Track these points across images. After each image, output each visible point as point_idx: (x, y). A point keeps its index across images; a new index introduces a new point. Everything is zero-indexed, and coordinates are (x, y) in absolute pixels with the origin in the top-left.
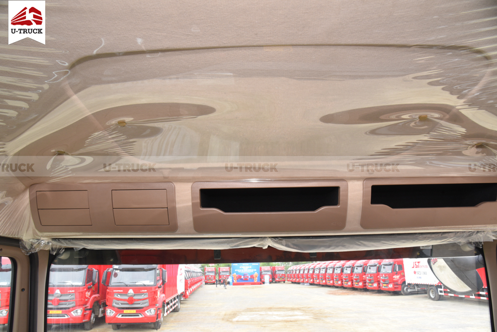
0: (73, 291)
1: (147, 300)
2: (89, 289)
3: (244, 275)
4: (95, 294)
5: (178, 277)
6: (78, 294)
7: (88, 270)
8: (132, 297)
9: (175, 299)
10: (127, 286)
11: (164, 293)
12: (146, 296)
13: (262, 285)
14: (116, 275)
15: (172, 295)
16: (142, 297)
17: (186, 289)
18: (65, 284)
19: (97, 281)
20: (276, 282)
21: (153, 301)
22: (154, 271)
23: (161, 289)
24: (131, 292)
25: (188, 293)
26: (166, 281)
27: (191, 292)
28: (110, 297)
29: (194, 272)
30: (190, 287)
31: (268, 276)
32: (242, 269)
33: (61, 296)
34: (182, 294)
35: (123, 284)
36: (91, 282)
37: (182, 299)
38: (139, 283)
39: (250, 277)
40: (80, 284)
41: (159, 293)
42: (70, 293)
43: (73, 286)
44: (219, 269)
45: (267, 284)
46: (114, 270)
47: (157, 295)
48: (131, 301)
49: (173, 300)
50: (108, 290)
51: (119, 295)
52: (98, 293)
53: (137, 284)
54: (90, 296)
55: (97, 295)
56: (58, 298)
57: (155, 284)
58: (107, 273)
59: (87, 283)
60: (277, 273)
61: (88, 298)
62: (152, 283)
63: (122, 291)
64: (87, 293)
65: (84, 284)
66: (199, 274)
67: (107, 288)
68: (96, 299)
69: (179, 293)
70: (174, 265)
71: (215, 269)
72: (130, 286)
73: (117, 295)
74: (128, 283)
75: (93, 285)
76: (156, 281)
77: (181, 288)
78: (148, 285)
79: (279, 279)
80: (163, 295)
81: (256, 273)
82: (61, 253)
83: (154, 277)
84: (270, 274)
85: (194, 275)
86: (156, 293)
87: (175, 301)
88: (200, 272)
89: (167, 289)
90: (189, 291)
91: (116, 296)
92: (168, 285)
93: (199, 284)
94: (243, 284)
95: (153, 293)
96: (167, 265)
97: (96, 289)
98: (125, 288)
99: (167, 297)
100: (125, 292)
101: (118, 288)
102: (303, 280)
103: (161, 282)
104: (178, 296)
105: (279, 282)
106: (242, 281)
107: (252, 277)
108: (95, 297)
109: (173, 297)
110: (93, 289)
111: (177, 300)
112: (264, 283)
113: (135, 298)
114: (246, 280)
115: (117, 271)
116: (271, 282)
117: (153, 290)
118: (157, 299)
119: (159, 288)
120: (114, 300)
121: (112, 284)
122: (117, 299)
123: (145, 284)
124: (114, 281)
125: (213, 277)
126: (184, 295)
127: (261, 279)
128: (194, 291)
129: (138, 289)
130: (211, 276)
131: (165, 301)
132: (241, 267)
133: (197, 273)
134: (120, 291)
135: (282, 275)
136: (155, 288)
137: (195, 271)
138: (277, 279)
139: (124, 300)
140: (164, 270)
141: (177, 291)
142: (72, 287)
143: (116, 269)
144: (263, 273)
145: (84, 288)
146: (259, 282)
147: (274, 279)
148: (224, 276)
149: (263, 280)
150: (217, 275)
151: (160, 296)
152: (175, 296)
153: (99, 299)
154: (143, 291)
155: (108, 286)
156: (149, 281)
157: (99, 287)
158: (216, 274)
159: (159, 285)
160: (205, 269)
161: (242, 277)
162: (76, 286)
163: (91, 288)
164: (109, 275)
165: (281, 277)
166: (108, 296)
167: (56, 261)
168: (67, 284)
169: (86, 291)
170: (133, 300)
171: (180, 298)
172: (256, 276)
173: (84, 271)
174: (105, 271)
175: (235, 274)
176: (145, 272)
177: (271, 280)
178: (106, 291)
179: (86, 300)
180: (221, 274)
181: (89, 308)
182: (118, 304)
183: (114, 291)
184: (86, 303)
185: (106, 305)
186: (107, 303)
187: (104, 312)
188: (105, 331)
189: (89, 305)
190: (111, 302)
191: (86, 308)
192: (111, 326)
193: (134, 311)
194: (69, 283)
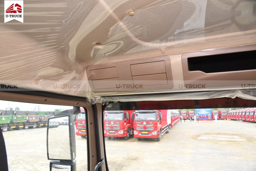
0: (119, 122)
1: (153, 127)
2: (125, 122)
3: (203, 115)
4: (128, 124)
5: (168, 116)
6: (120, 124)
7: (124, 113)
8: (145, 126)
9: (166, 127)
10: (142, 120)
11: (161, 124)
12: (152, 125)
13: (213, 121)
14: (137, 115)
15: (165, 125)
16: (150, 126)
17: (172, 122)
18: (115, 119)
19: (128, 118)
20: (221, 119)
21: (156, 128)
22: (155, 113)
23: (159, 122)
24: (145, 123)
25: (173, 124)
26: (162, 118)
27: (174, 123)
28: (135, 125)
29: (175, 113)
30: (174, 121)
31: (217, 116)
32: (201, 112)
33: (114, 124)
34: (170, 125)
35: (141, 119)
36: (126, 119)
37: (170, 127)
38: (149, 119)
39: (206, 116)
41: (158, 124)
42: (117, 123)
43: (118, 120)
44: (189, 112)
45: (216, 120)
46: (136, 113)
47: (157, 125)
48: (145, 127)
49: (165, 128)
50: (134, 122)
52: (130, 124)
53: (147, 119)
54: (126, 125)
55: (129, 125)
56: (112, 126)
58: (133, 114)
59: (125, 118)
60: (222, 114)
62: (155, 119)
63: (140, 123)
64: (125, 123)
65: (123, 119)
66: (178, 115)
67: (134, 121)
68: (129, 126)
69: (168, 124)
70: (165, 110)
71: (186, 112)
72: (144, 120)
75: (127, 120)
76: (157, 118)
77: (169, 122)
78: (153, 120)
79: (223, 117)
80: (161, 125)
81: (209, 114)
82: (107, 104)
83: (155, 116)
84: (218, 115)
85: (175, 115)
86: (157, 124)
87: (167, 128)
88: (179, 114)
89: (162, 122)
90: (173, 123)
91: (138, 125)
92: (162, 120)
93: (178, 120)
94: (202, 120)
95: (155, 124)
96: (161, 110)
97: (128, 121)
98: (142, 122)
100: (142, 123)
101: (139, 121)
102: (239, 119)
103: (159, 118)
104: (168, 126)
105: (223, 119)
106: (201, 118)
107: (207, 116)
108: (128, 125)
109: (165, 126)
110: (127, 121)
111: (167, 127)
112: (214, 119)
113: (147, 126)
114: (204, 118)
115: (137, 113)
116: (218, 119)
117: (155, 122)
118: (157, 127)
119: (158, 121)
120: (137, 127)
121: (136, 120)
122: (139, 127)
123: (151, 119)
124: (136, 118)
125: (185, 116)
126: (171, 125)
127: (212, 118)
128: (176, 123)
129: (148, 122)
130: (184, 116)
131: (161, 128)
132: (200, 111)
133: (177, 114)
134: (139, 123)
135: (225, 115)
136: (156, 122)
137: (176, 113)
138: (222, 118)
139: (142, 127)
140: (160, 112)
142: (118, 121)
143: (137, 112)
144: (214, 114)
145: (123, 121)
146: (212, 119)
147: (220, 118)
148: (191, 115)
149: (213, 118)
150: (188, 115)
151: (159, 125)
152: (166, 125)
153: (130, 126)
154: (150, 123)
155: (134, 120)
156: (153, 118)
157: (130, 121)
158: (187, 114)
159: (158, 120)
160: (181, 112)
161: (202, 116)
162: (120, 120)
163: (126, 121)
164: (134, 115)
165: (224, 116)
166: (134, 125)
167: (106, 109)
168: (116, 119)
169: (124, 123)
170: (146, 127)
171: (169, 127)
172: (210, 116)
173: (122, 113)
174: (132, 113)
175: (197, 114)
176: (151, 114)
177: (218, 118)
178: (133, 123)
179: (125, 127)
180: (190, 115)
181: (126, 130)
182: (139, 129)
183: (137, 123)
184: (125, 128)
185: (134, 129)
186: (134, 128)
187: (133, 132)
188: (134, 141)
189: (126, 129)
190: (136, 128)
191: (125, 130)
192: (136, 139)
193: (147, 132)
194: (117, 119)
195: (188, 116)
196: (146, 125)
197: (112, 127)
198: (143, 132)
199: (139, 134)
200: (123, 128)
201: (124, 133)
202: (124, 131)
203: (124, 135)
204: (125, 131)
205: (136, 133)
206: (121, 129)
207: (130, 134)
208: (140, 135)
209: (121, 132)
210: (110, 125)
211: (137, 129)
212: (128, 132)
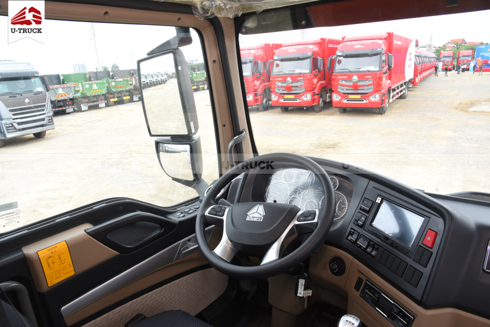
0: (302, 78)
1: (372, 86)
2: (315, 76)
4: (321, 81)
5: (407, 63)
6: (306, 81)
7: (313, 59)
8: (357, 83)
9: (402, 86)
10: (351, 72)
11: (390, 79)
12: (371, 82)
14: (340, 62)
15: (399, 82)
16: (367, 83)
17: (415, 75)
18: (294, 72)
19: (322, 68)
21: (378, 87)
22: (378, 56)
23: (386, 75)
24: (355, 78)
25: (417, 80)
26: (393, 66)
27: (421, 79)
28: (335, 83)
29: (426, 57)
30: (420, 73)
33: (292, 83)
34: (410, 81)
35: (347, 70)
36: (317, 70)
37: (411, 86)
38: (364, 69)
40: (307, 71)
41: (384, 79)
42: (299, 80)
43: (301, 73)
44: (459, 53)
46: (338, 57)
47: (382, 81)
48: (355, 87)
49: (400, 87)
50: (333, 77)
51: (343, 82)
52: (324, 80)
53: (361, 70)
54: (317, 83)
55: (323, 82)
56: (290, 85)
57: (380, 70)
58: (331, 60)
59: (314, 70)
61: (315, 84)
62: (377, 69)
63: (346, 77)
64: (314, 80)
65: (310, 72)
66: (433, 60)
67: (332, 75)
68: (322, 86)
69: (407, 79)
71: (453, 53)
72: (354, 72)
73: (342, 82)
74: (352, 69)
75: (319, 72)
76: (381, 67)
77: (409, 74)
78: (373, 71)
80: (389, 81)
83: (379, 62)
85: (426, 60)
86: (380, 79)
87: (402, 88)
88: (434, 58)
89: (393, 75)
90: (419, 77)
91: (340, 82)
92: (394, 70)
93: (430, 71)
95: (378, 79)
97: (321, 76)
98: (349, 75)
99: (393, 83)
100: (350, 78)
101: (342, 74)
103: (386, 67)
104: (405, 83)
108: (322, 84)
109: (400, 83)
110: (319, 75)
111: (404, 87)
113: (360, 84)
115: (340, 58)
117: (378, 76)
118: (382, 85)
119: (384, 73)
120: (339, 86)
121: (337, 71)
122: (342, 85)
123: (370, 70)
124: (338, 68)
126: (413, 82)
128: (424, 78)
129: (362, 76)
130: (448, 62)
131: (390, 87)
133: (430, 58)
134: (344, 77)
136: (381, 74)
137: (428, 56)
139: (349, 86)
140: (390, 54)
141: (405, 77)
142: (300, 75)
143: (340, 56)
145: (311, 76)
150: (456, 60)
151: (385, 82)
152: (402, 82)
153: (325, 85)
154: (367, 77)
155: (333, 72)
156: (373, 67)
157: (325, 74)
158: (453, 58)
159: (384, 71)
160: (441, 53)
162: (304, 73)
163: (318, 75)
164: (333, 63)
166: (333, 83)
168: (296, 72)
169: (313, 78)
170: (357, 86)
171: (408, 85)
173: (309, 60)
174: (329, 58)
176: (369, 58)
178: (331, 78)
179: (314, 86)
180: (460, 59)
181: (317, 93)
182: (343, 90)
183: (339, 77)
184: (314, 89)
185: (333, 91)
186: (333, 89)
187: (331, 97)
188: (332, 114)
189: (316, 91)
190: (337, 88)
191: (314, 93)
192: (337, 109)
193: (359, 97)
194: (298, 71)
195: (455, 63)
196: (359, 81)
197: (289, 88)
198: (350, 97)
199: (342, 100)
200: (310, 89)
201: (314, 99)
202: (314, 95)
203: (313, 103)
204: (316, 95)
205: (336, 98)
206: (307, 91)
207: (325, 102)
208: (345, 101)
209: (308, 97)
210: (285, 85)
211: (339, 90)
212: (321, 97)
